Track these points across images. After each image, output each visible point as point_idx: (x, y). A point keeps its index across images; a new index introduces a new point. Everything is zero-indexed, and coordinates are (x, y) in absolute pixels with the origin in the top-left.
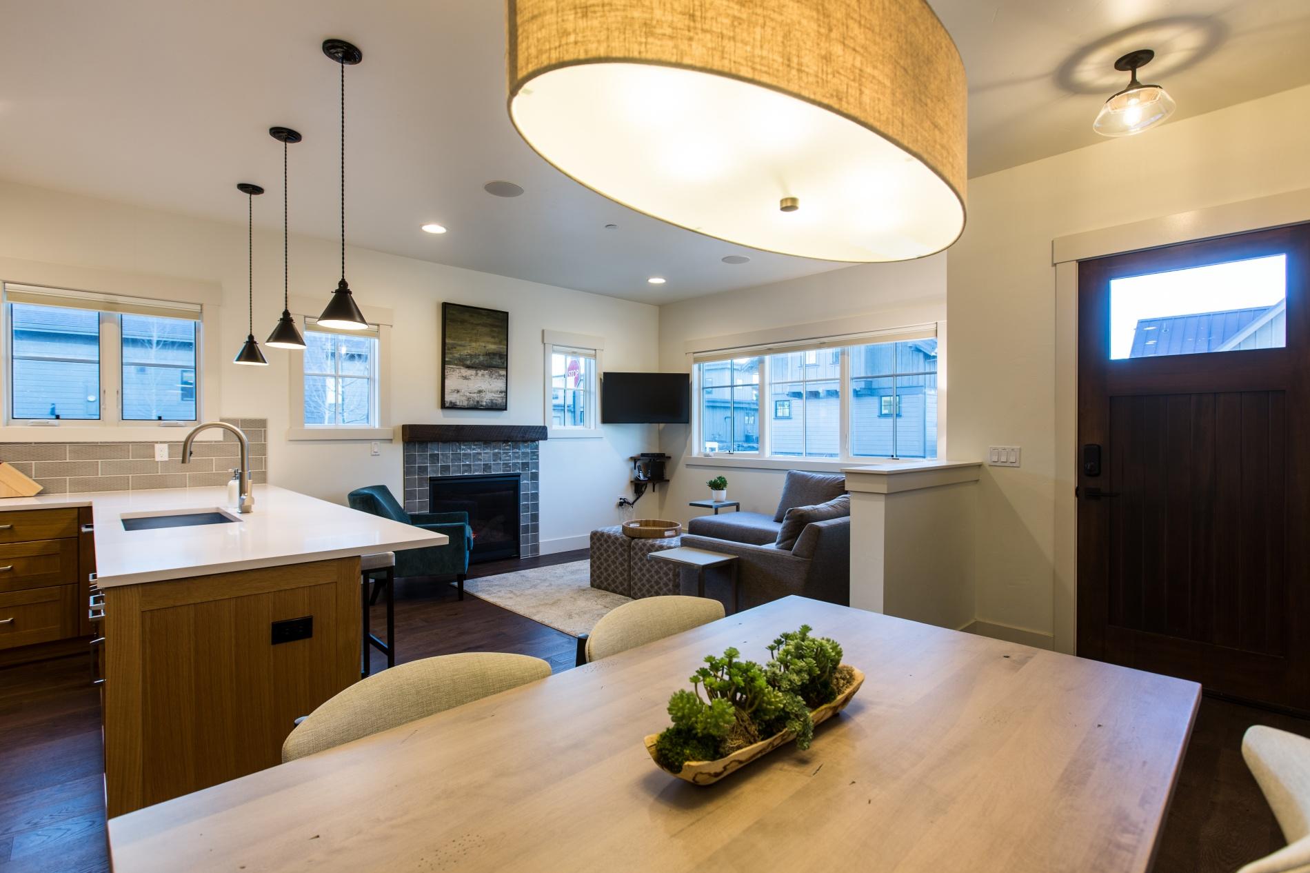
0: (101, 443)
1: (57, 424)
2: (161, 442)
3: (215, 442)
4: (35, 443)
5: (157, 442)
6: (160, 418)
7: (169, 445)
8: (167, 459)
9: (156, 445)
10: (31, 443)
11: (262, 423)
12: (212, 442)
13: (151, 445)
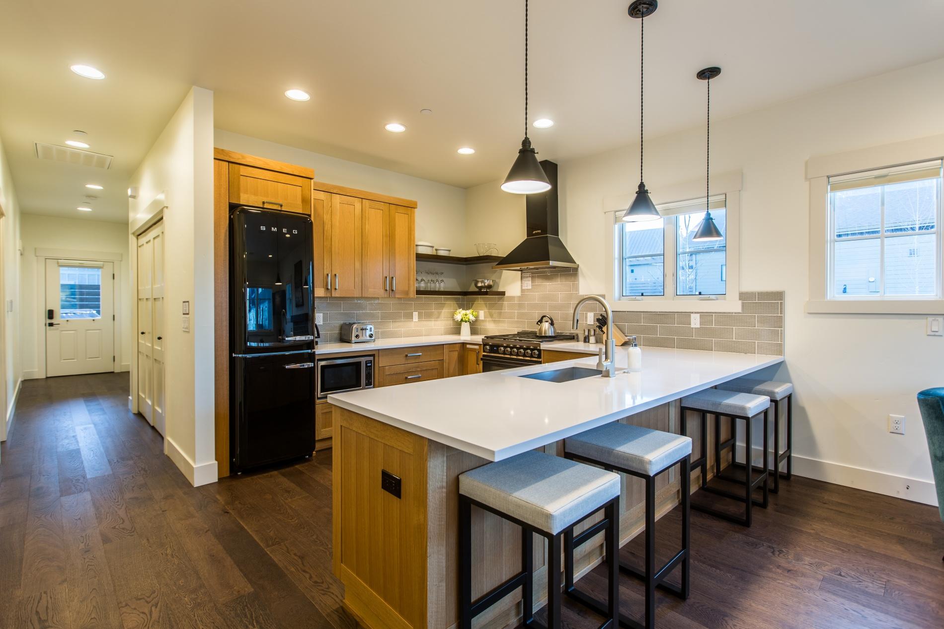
0: (659, 312)
1: (639, 299)
2: (695, 313)
3: (735, 313)
4: (628, 312)
5: (693, 313)
6: (700, 294)
7: (700, 315)
8: (699, 326)
9: (692, 315)
10: (625, 312)
11: (779, 296)
12: (733, 313)
13: (688, 315)
